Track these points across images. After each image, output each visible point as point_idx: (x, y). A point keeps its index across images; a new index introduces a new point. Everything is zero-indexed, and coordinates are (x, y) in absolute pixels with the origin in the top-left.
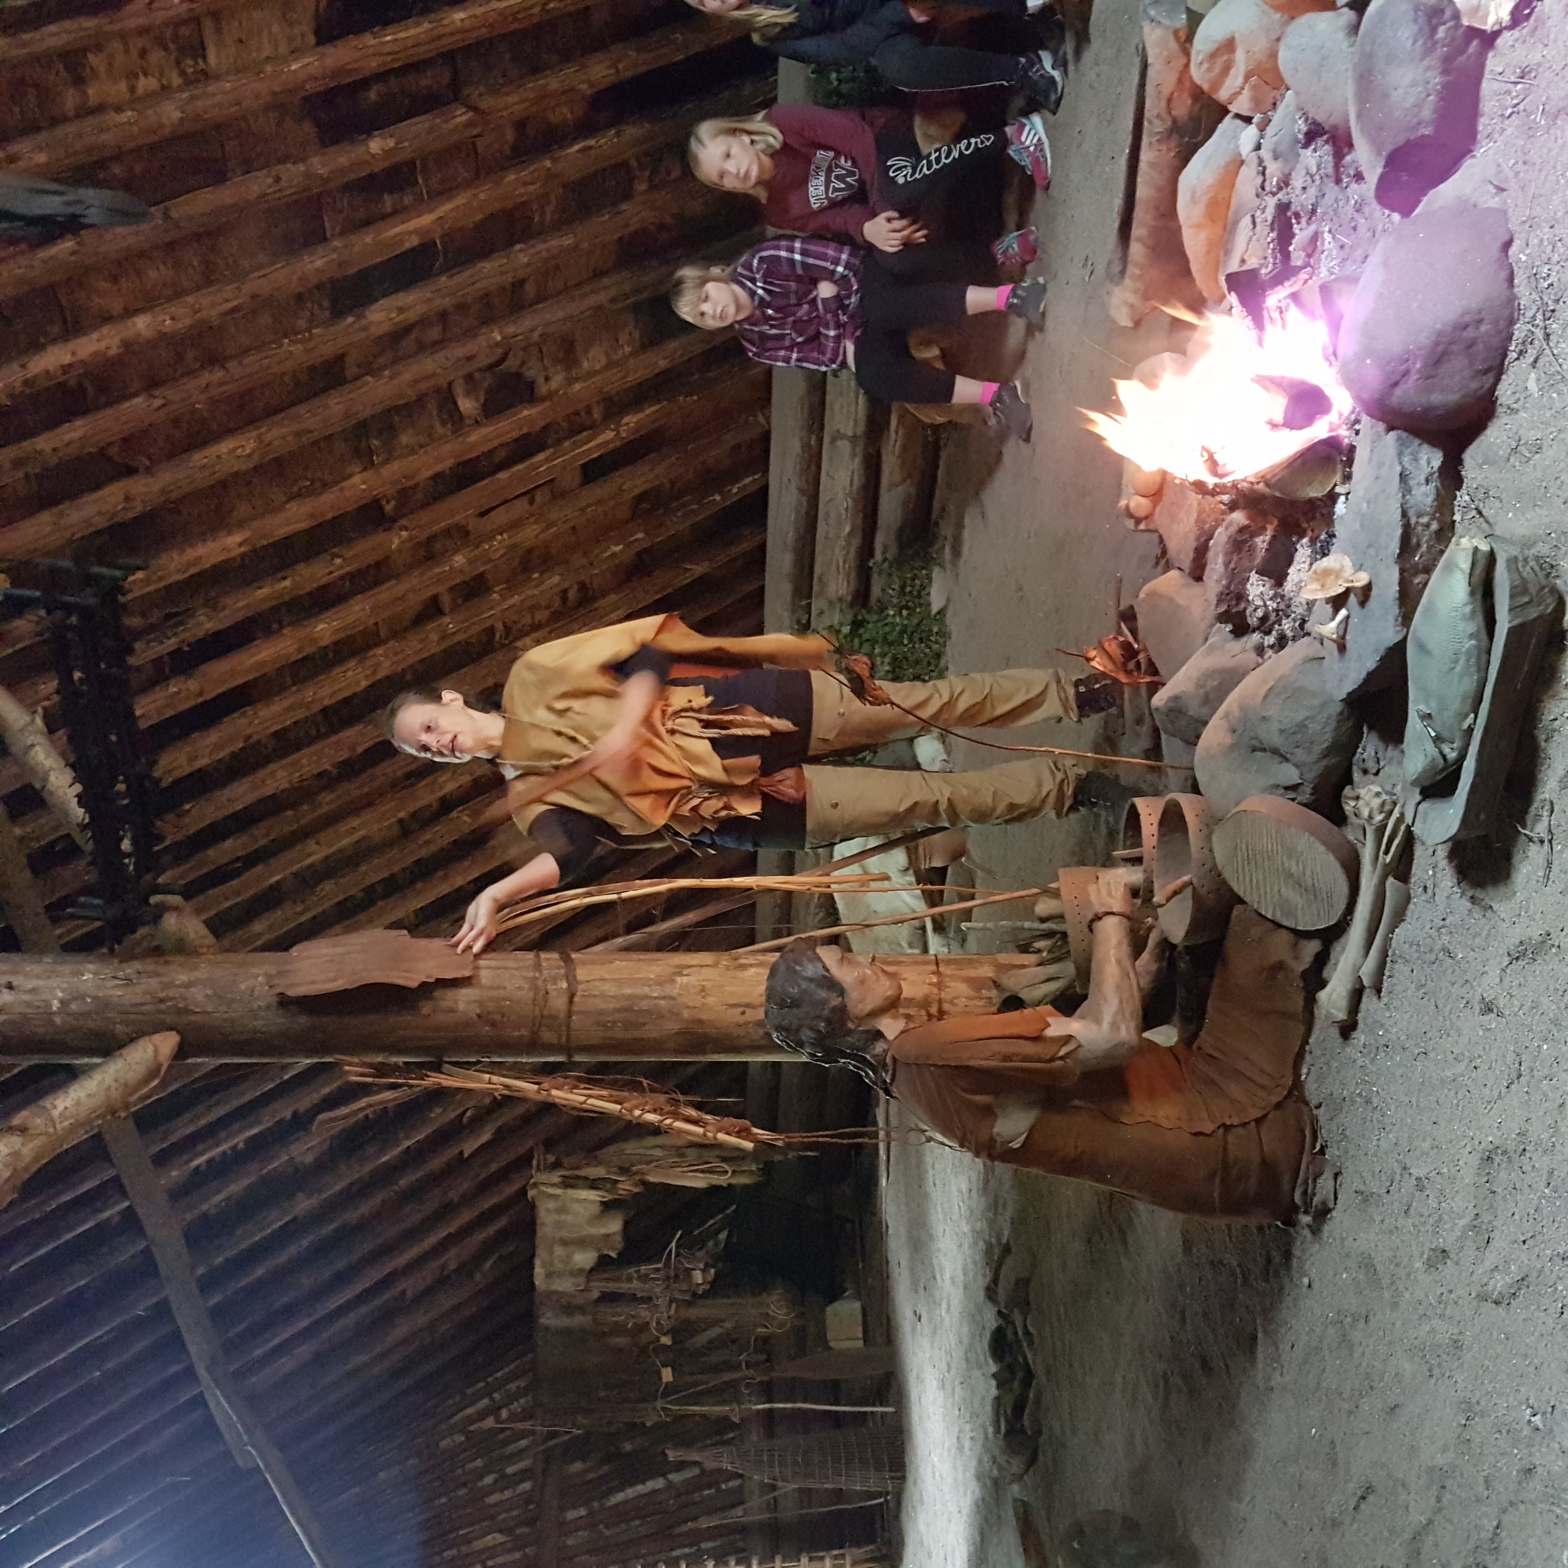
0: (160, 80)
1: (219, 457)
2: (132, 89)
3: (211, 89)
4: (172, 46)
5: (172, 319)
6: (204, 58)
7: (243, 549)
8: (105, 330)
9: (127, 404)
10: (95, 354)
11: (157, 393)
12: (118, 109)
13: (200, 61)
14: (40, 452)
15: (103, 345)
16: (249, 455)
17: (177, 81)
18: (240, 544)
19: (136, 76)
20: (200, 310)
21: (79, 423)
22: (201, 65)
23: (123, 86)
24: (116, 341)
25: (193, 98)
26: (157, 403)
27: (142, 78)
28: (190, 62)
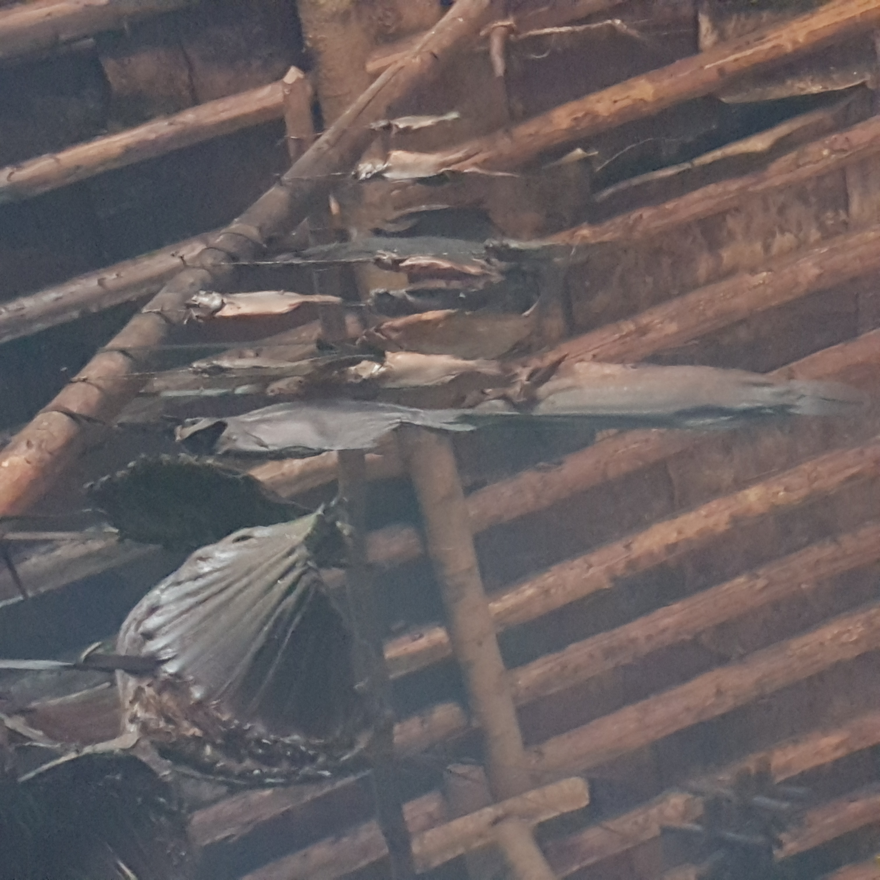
0: (796, 236)
1: (822, 644)
2: (767, 248)
3: (853, 240)
4: (813, 199)
5: (786, 489)
6: (846, 207)
7: (839, 754)
8: (714, 504)
9: (727, 586)
10: (701, 532)
11: (761, 572)
12: (753, 271)
13: (841, 212)
14: (633, 641)
15: (711, 521)
16: (856, 642)
17: (814, 235)
18: (837, 747)
19: (773, 235)
20: (816, 479)
21: (676, 606)
22: (843, 216)
23: (758, 246)
24: (725, 516)
25: (833, 251)
26: (760, 583)
27: (778, 236)
28: (830, 214)
